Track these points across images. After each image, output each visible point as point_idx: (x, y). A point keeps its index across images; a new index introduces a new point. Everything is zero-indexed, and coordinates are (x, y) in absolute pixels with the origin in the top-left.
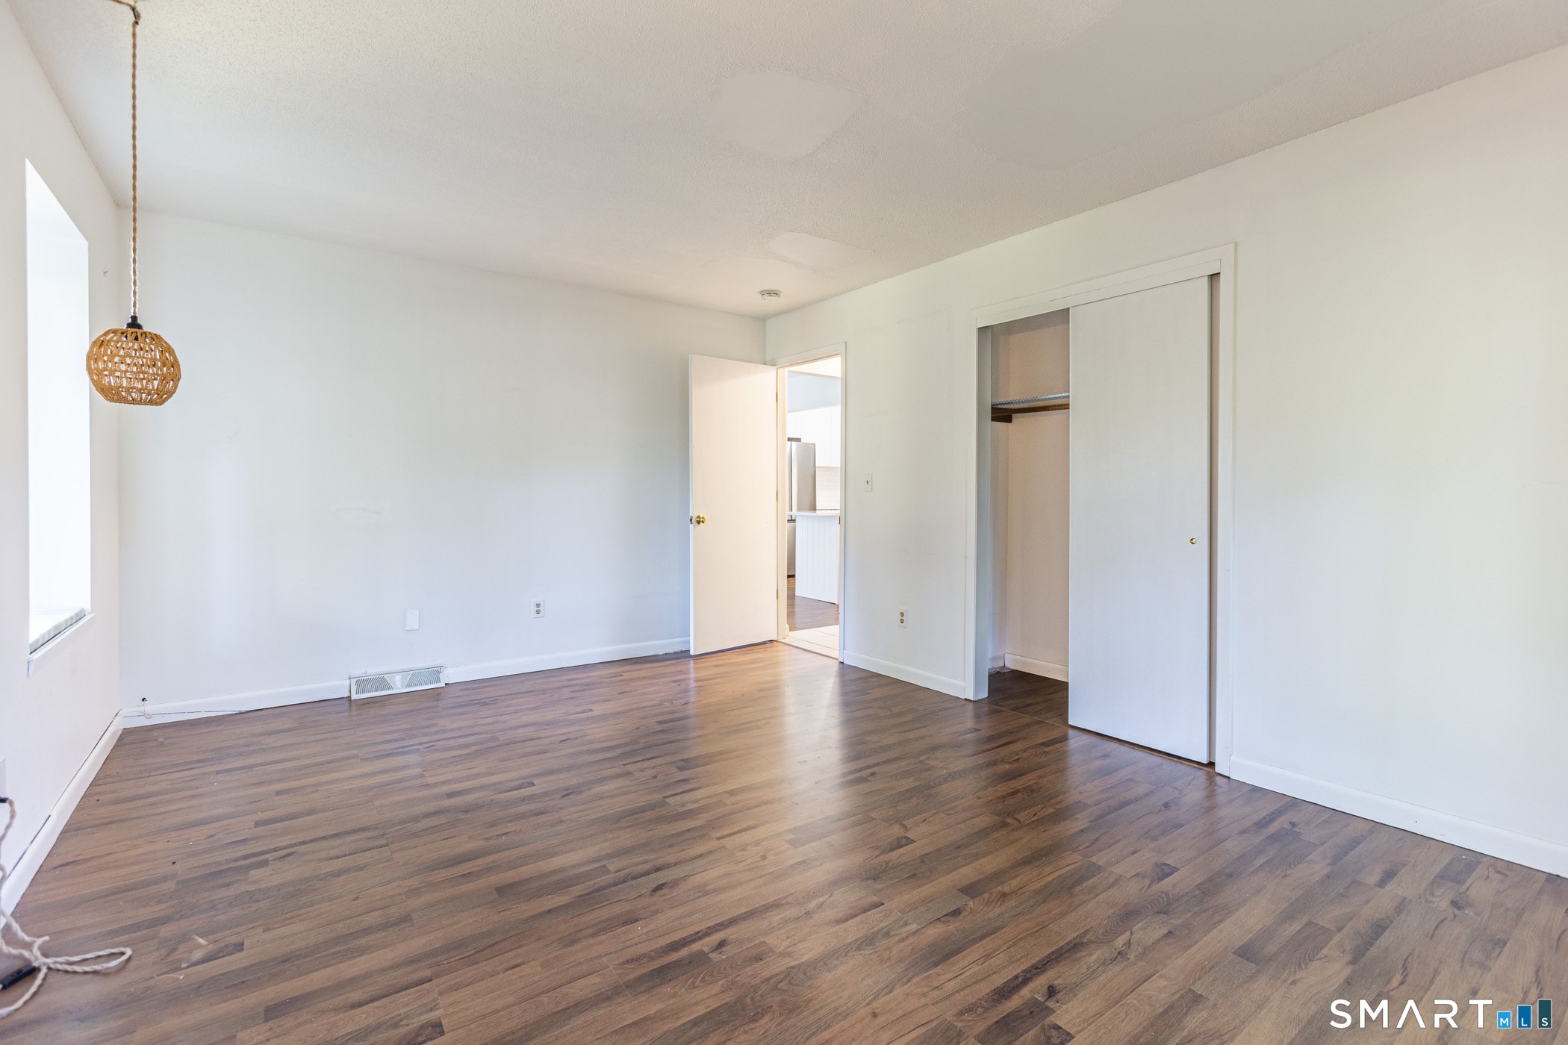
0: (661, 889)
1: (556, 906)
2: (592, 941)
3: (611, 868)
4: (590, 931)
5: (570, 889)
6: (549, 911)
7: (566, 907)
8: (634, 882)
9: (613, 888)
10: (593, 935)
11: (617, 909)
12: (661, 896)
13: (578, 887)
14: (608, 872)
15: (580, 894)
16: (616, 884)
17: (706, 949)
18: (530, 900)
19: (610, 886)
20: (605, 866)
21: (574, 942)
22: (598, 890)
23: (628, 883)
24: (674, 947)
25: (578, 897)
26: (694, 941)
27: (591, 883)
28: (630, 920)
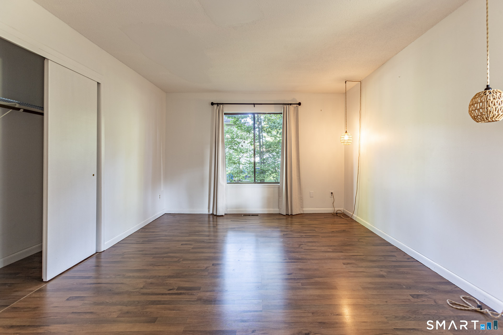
0: (289, 274)
1: (319, 278)
2: (312, 268)
3: (300, 284)
4: (311, 270)
5: (315, 282)
6: (321, 277)
7: (316, 277)
8: (296, 278)
9: (302, 278)
10: (311, 269)
11: (304, 272)
12: (291, 272)
13: (312, 281)
14: (302, 283)
15: (312, 279)
16: (301, 279)
17: (288, 260)
18: (326, 282)
19: (303, 279)
20: (302, 285)
21: (315, 269)
22: (306, 279)
23: (297, 278)
24: (294, 262)
25: (313, 279)
26: (290, 262)
27: (308, 282)
28: (301, 269)
